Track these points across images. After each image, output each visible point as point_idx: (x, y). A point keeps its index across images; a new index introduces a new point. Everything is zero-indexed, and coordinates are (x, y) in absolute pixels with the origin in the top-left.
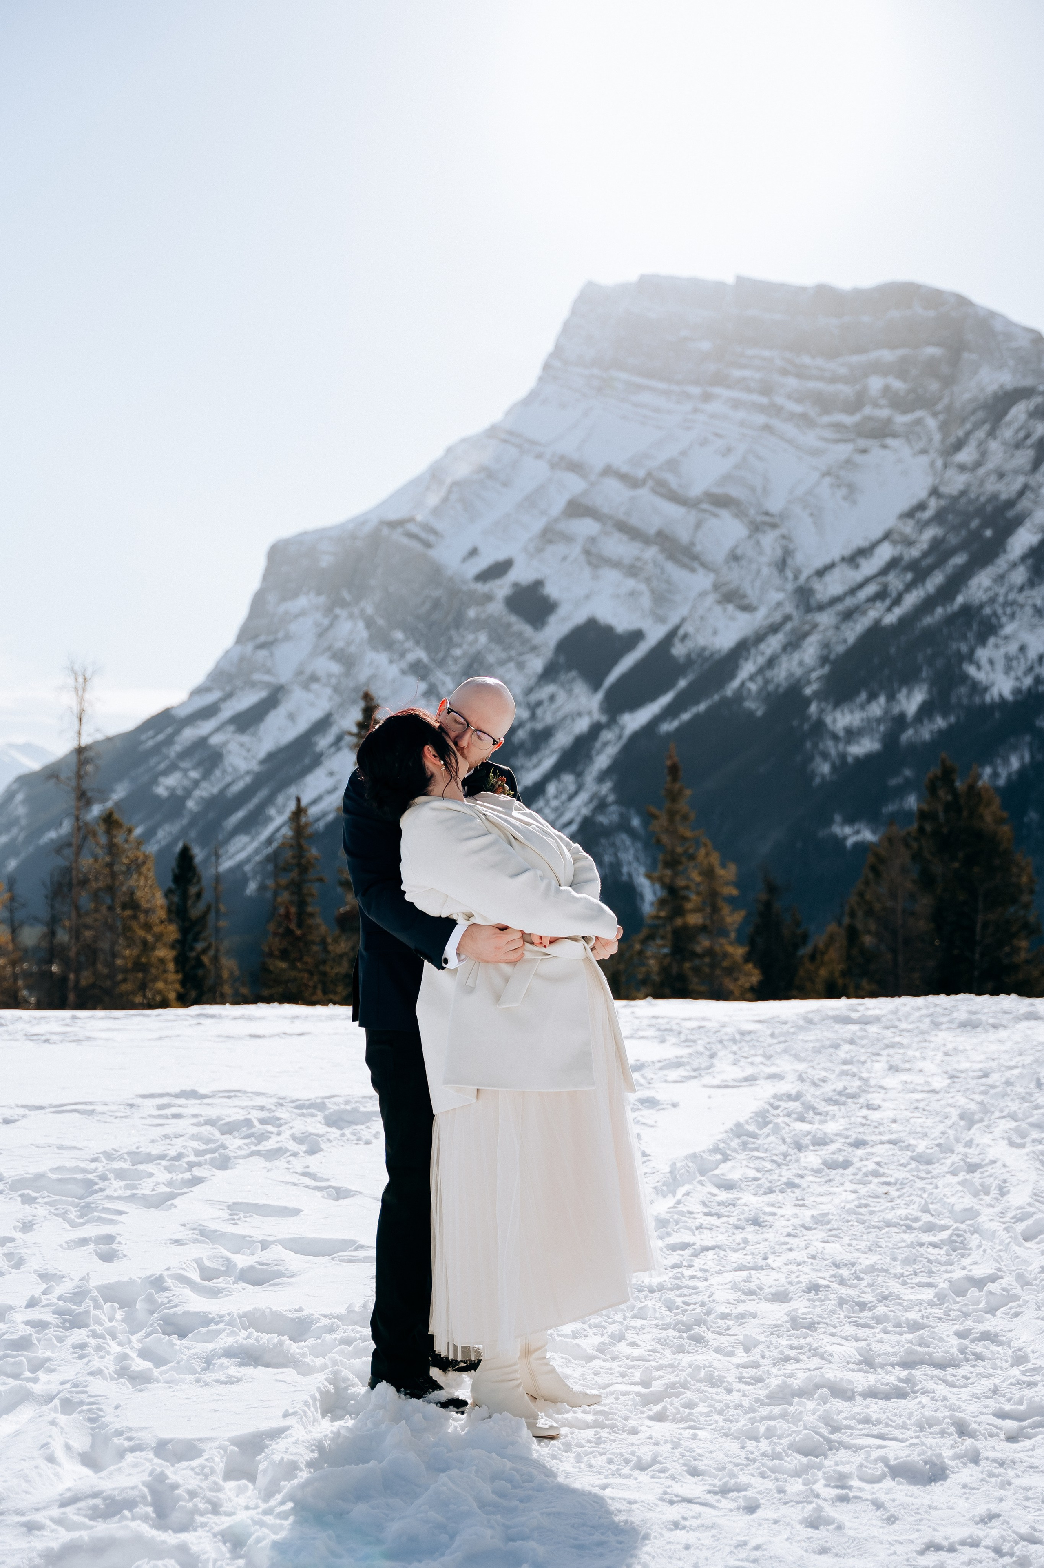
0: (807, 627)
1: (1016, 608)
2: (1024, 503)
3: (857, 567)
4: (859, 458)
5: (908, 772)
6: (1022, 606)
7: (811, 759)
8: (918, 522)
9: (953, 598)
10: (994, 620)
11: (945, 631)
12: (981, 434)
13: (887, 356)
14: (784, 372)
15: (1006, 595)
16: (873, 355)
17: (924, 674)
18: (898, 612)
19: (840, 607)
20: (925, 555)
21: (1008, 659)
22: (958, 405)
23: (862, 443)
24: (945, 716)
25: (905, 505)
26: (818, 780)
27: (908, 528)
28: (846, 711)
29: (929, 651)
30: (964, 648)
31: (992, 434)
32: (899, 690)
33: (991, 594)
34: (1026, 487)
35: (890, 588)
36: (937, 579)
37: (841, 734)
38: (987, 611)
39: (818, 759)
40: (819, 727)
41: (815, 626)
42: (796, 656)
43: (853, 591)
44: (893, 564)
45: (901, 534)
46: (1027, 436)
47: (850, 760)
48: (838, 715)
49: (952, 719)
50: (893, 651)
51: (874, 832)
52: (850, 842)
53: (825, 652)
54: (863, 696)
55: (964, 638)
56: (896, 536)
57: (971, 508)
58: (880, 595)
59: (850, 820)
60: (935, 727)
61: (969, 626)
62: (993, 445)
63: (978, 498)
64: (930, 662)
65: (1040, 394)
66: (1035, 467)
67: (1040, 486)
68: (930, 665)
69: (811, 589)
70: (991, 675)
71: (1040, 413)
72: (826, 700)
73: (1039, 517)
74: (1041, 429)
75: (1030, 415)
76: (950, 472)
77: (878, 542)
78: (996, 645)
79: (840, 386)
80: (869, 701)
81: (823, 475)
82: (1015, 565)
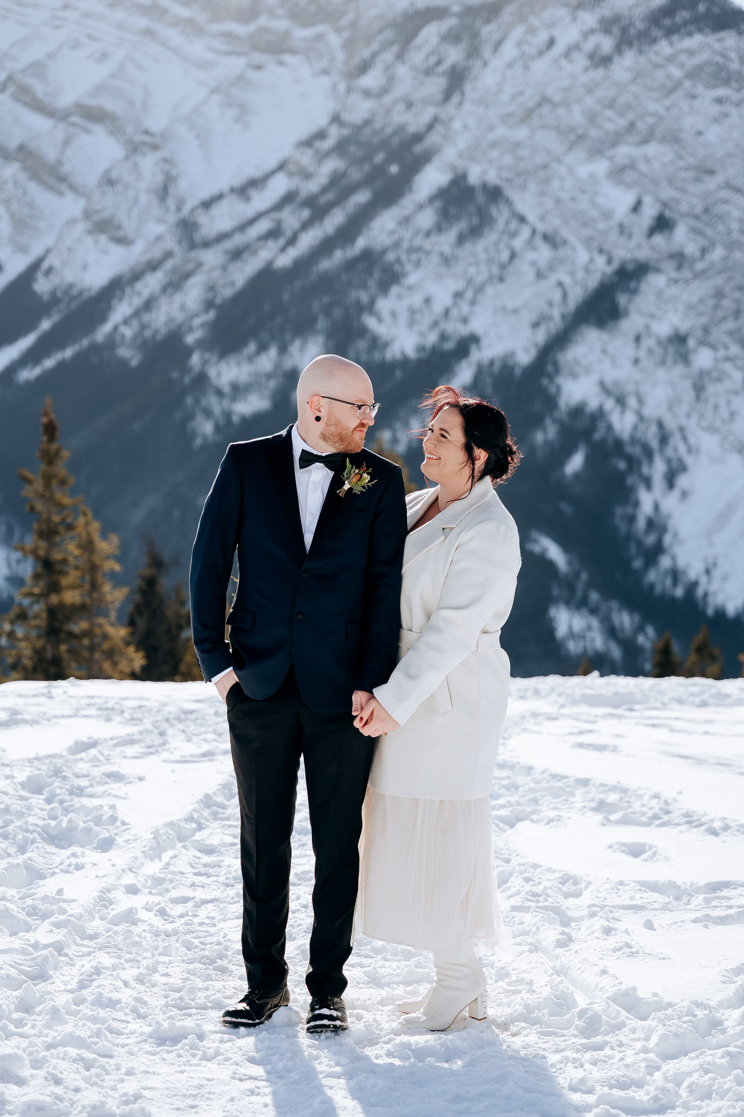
0: (190, 266)
1: (422, 255)
2: (433, 138)
3: (248, 199)
4: (253, 75)
6: (428, 253)
7: (192, 416)
8: (317, 152)
9: (354, 241)
10: (397, 268)
11: (344, 277)
12: (388, 56)
15: (411, 240)
17: (320, 326)
18: (293, 253)
19: (228, 245)
20: (325, 190)
21: (412, 312)
22: (364, 22)
23: (257, 57)
25: (304, 131)
26: (198, 442)
27: (306, 159)
28: (233, 364)
29: (326, 299)
30: (364, 297)
31: (400, 56)
32: (292, 342)
33: (395, 237)
34: (436, 119)
35: (285, 226)
36: (336, 220)
37: (227, 389)
38: (390, 257)
39: (200, 418)
40: (202, 381)
41: (199, 265)
42: (178, 299)
43: (243, 227)
44: (289, 199)
45: (297, 164)
46: (439, 62)
47: (235, 419)
48: (223, 367)
50: (286, 297)
53: (210, 295)
54: (252, 347)
55: (364, 285)
56: (291, 167)
57: (376, 140)
58: (274, 233)
61: (369, 271)
62: (402, 70)
63: (383, 129)
64: (327, 311)
65: (453, 15)
66: (447, 96)
67: (452, 119)
68: (327, 315)
69: (195, 223)
70: (393, 329)
71: (452, 37)
72: (210, 350)
73: (450, 154)
74: (454, 55)
75: (443, 39)
76: (354, 98)
77: (273, 173)
78: (399, 296)
80: (258, 353)
81: (212, 92)
82: (423, 206)
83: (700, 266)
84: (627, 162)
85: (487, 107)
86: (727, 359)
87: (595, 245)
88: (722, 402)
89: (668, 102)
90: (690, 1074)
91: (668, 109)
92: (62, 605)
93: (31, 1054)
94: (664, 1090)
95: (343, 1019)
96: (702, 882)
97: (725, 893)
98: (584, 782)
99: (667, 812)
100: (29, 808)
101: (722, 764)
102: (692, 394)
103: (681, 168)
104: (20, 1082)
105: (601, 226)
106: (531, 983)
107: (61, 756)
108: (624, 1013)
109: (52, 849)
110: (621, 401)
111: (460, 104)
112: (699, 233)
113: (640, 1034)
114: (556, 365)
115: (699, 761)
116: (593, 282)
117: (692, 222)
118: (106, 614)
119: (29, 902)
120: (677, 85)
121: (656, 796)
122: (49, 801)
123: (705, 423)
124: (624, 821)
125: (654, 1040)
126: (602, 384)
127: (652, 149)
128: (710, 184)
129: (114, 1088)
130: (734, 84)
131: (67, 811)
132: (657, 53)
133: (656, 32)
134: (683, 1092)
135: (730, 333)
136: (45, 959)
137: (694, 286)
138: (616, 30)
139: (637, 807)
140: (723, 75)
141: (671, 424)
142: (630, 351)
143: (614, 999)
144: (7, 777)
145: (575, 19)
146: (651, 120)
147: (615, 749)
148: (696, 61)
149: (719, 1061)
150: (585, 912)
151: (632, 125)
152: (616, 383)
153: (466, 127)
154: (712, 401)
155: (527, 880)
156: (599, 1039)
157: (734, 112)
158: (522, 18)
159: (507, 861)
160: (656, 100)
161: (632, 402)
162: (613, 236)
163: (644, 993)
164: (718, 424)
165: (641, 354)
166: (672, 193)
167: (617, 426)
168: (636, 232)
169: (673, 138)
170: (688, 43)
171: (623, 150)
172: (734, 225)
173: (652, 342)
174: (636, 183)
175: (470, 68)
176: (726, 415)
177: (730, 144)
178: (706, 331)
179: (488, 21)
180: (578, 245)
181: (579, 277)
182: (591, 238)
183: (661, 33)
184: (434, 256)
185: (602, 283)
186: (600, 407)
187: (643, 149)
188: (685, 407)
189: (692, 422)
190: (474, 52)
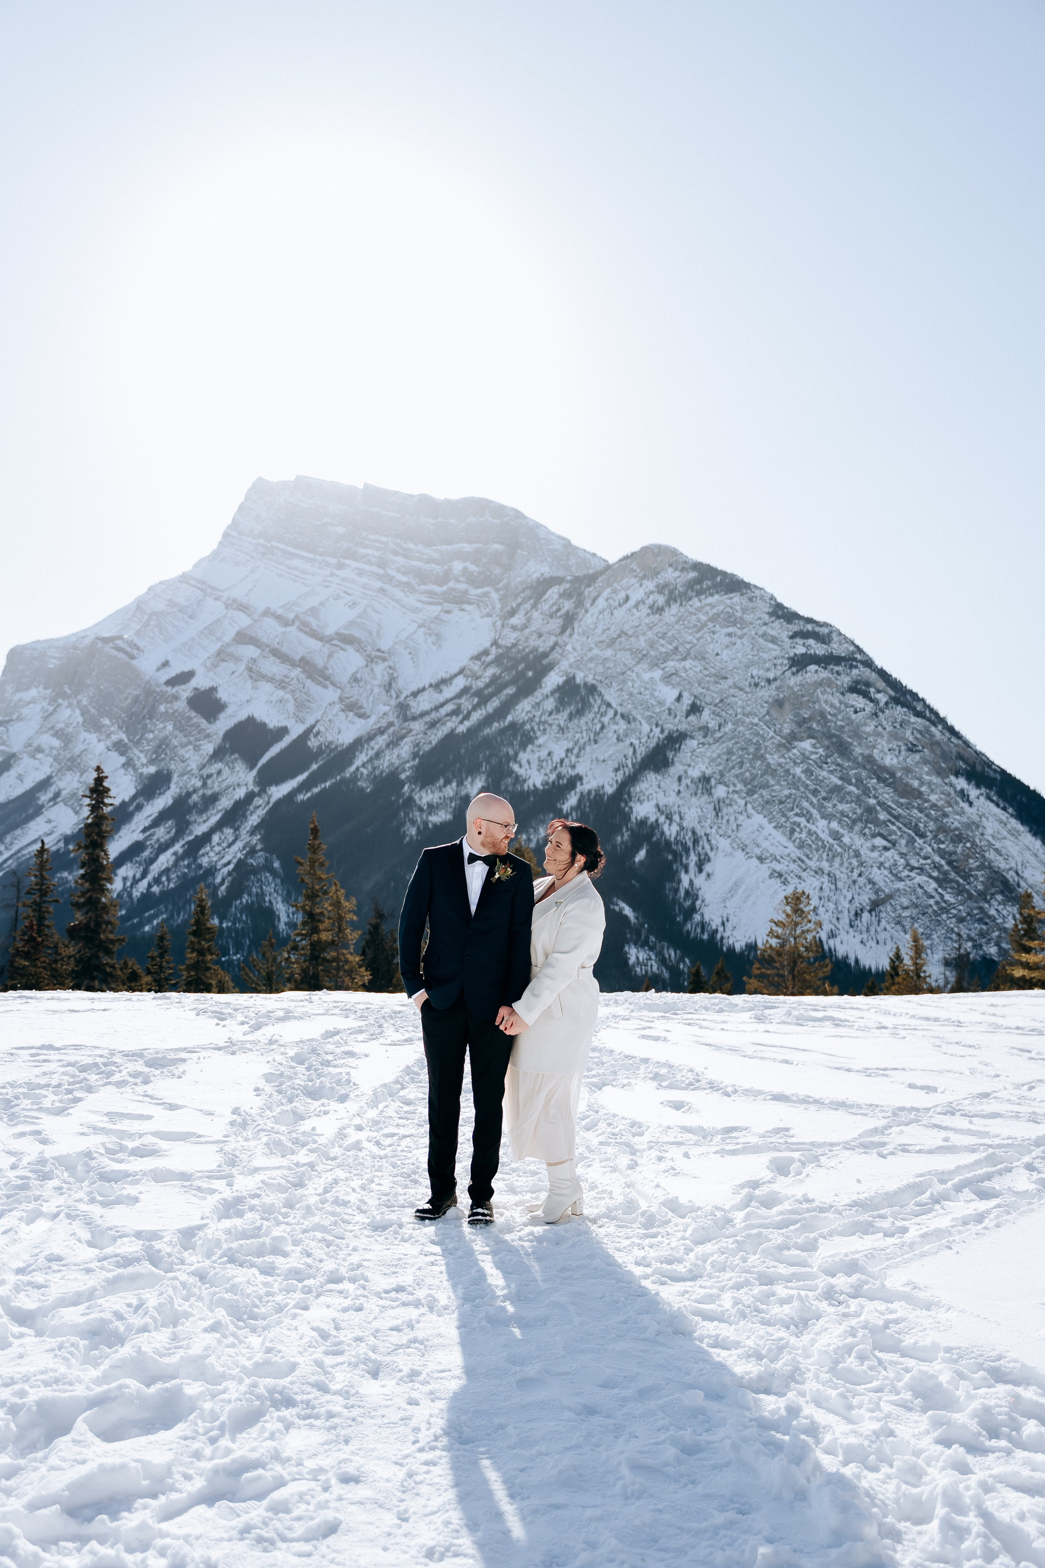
0: (404, 731)
1: (547, 726)
2: (554, 655)
3: (441, 691)
4: (444, 616)
6: (551, 725)
7: (403, 824)
8: (483, 663)
9: (506, 718)
10: (532, 734)
11: (498, 739)
12: (527, 606)
13: (467, 547)
14: (396, 553)
15: (541, 717)
16: (457, 546)
17: (483, 769)
18: (467, 724)
19: (427, 719)
20: (487, 686)
21: (540, 760)
22: (513, 585)
23: (447, 606)
25: (475, 651)
26: (407, 839)
27: (476, 667)
28: (429, 791)
29: (487, 753)
30: (511, 752)
31: (534, 606)
32: (465, 778)
33: (530, 715)
34: (556, 644)
35: (463, 707)
36: (494, 704)
37: (425, 807)
38: (527, 727)
39: (408, 824)
40: (410, 801)
41: (411, 730)
42: (396, 751)
43: (437, 708)
44: (465, 691)
45: (470, 670)
46: (558, 610)
47: (430, 826)
48: (423, 793)
50: (463, 751)
53: (416, 749)
54: (442, 781)
55: (511, 744)
56: (467, 672)
57: (519, 656)
58: (456, 712)
61: (515, 736)
62: (535, 614)
63: (524, 650)
64: (488, 760)
65: (567, 582)
66: (563, 631)
67: (566, 644)
68: (488, 762)
69: (408, 705)
70: (529, 771)
71: (567, 595)
72: (415, 783)
73: (564, 665)
74: (568, 605)
75: (561, 596)
76: (506, 631)
77: (456, 675)
78: (532, 751)
79: (434, 565)
80: (445, 785)
81: (419, 627)
82: (547, 696)
83: (718, 735)
84: (673, 671)
85: (587, 637)
86: (734, 792)
87: (654, 722)
88: (732, 818)
89: (698, 635)
90: (712, 1255)
91: (698, 640)
92: (319, 941)
93: (292, 1236)
94: (696, 1265)
95: (491, 1216)
96: (720, 1126)
97: (735, 1134)
98: (646, 1061)
99: (698, 1081)
100: (296, 1074)
101: (733, 1050)
102: (714, 813)
103: (706, 676)
104: (285, 1255)
105: (657, 710)
106: (611, 1193)
107: (317, 1040)
108: (670, 1213)
109: (309, 1100)
110: (669, 817)
111: (571, 635)
112: (718, 715)
113: (680, 1228)
114: (629, 794)
115: (718, 1048)
116: (652, 745)
117: (713, 708)
118: (348, 948)
119: (294, 1135)
120: (704, 625)
121: (691, 1070)
122: (308, 1069)
123: (721, 832)
124: (671, 1087)
125: (689, 1232)
126: (657, 806)
127: (688, 664)
128: (725, 685)
129: (344, 1260)
130: (738, 625)
131: (319, 1076)
132: (691, 606)
133: (690, 593)
134: (708, 1266)
135: (737, 776)
136: (303, 1173)
137: (714, 747)
138: (667, 593)
139: (679, 1077)
140: (732, 619)
141: (700, 832)
142: (675, 787)
143: (664, 1204)
144: (282, 1054)
145: (641, 585)
146: (688, 646)
147: (665, 1039)
148: (715, 611)
149: (730, 1246)
150: (646, 1146)
151: (676, 648)
152: (666, 806)
153: (574, 649)
154: (726, 818)
155: (609, 1125)
156: (654, 1230)
157: (739, 641)
158: (609, 585)
159: (597, 1112)
160: (690, 634)
161: (676, 818)
162: (665, 715)
163: (683, 1200)
164: (730, 832)
165: (682, 789)
166: (700, 690)
167: (667, 833)
168: (678, 714)
169: (701, 657)
170: (710, 600)
171: (671, 664)
172: (739, 710)
173: (689, 781)
174: (679, 684)
175: (577, 614)
176: (734, 827)
177: (736, 661)
178: (722, 774)
179: (589, 586)
180: (643, 721)
181: (643, 740)
182: (652, 717)
183: (694, 594)
184: (554, 727)
185: (658, 744)
186: (657, 820)
187: (683, 663)
188: (709, 821)
189: (714, 830)
190: (580, 604)
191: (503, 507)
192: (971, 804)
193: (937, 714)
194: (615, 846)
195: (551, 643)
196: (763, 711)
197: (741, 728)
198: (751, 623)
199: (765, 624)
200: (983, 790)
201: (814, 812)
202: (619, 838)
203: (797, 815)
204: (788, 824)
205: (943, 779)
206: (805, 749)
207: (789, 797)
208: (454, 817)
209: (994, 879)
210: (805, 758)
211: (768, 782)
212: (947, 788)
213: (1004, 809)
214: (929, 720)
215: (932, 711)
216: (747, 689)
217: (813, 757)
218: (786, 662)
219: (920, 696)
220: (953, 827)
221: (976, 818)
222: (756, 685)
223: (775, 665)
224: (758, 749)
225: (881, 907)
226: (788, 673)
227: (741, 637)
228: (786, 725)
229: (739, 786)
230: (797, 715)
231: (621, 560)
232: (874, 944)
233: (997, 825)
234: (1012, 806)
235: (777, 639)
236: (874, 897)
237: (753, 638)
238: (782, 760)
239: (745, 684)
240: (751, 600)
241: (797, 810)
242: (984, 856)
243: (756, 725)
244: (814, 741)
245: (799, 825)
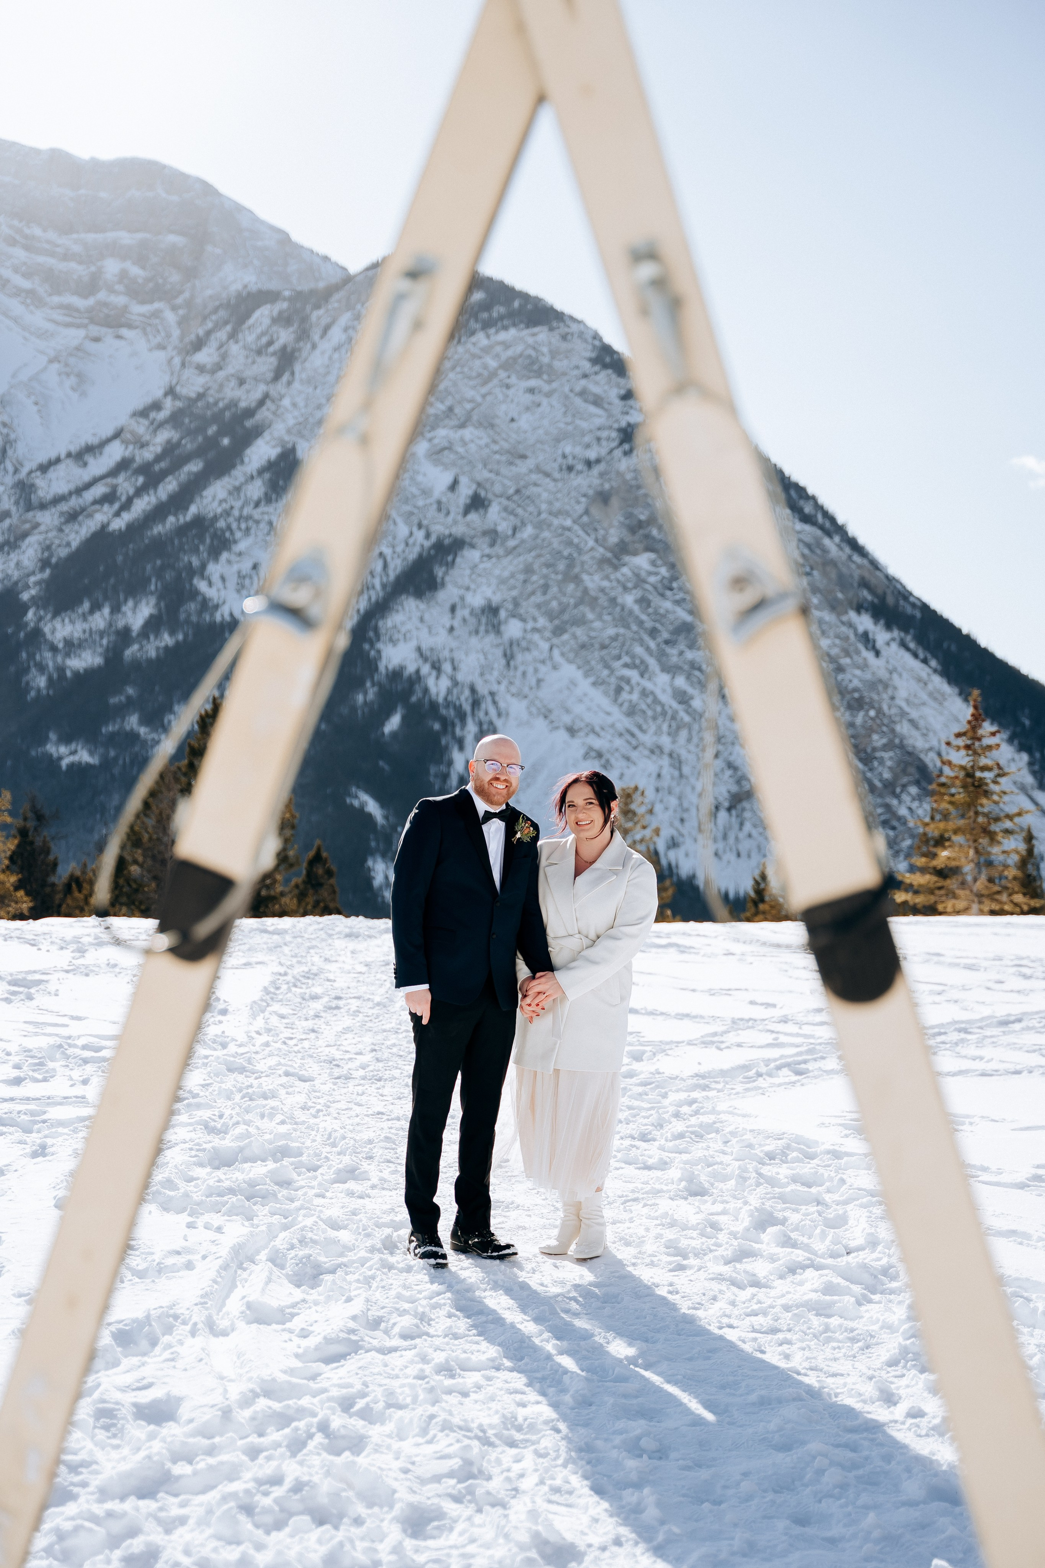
0: (27, 526)
1: (250, 523)
2: (263, 414)
3: (85, 464)
4: (91, 346)
5: (130, 691)
6: (257, 522)
7: (27, 670)
8: (152, 423)
9: (187, 509)
10: (227, 534)
11: (176, 542)
12: (222, 335)
13: (126, 238)
14: (12, 242)
15: (242, 508)
16: (111, 235)
17: (153, 587)
18: (127, 517)
19: (64, 507)
20: (158, 459)
21: (241, 576)
22: (199, 300)
23: (95, 330)
24: (172, 633)
25: (139, 403)
26: (33, 694)
27: (141, 428)
28: (67, 620)
29: (159, 562)
30: (195, 562)
31: (233, 336)
32: (126, 601)
33: (225, 506)
34: (266, 396)
35: (120, 490)
36: (169, 487)
37: (61, 645)
38: (221, 524)
39: (34, 672)
40: (36, 635)
41: (37, 525)
42: (14, 557)
43: (79, 491)
44: (123, 465)
45: (132, 433)
46: (270, 343)
47: (69, 674)
48: (58, 624)
49: (180, 637)
50: (120, 559)
51: (91, 753)
52: (64, 763)
53: (46, 554)
54: (86, 605)
55: (196, 551)
56: (127, 436)
57: (209, 413)
58: (109, 498)
59: (66, 739)
60: (163, 644)
61: (201, 538)
62: (234, 348)
63: (216, 403)
64: (159, 573)
65: (284, 299)
66: (277, 376)
67: (282, 397)
68: (159, 577)
69: (33, 485)
70: (223, 593)
71: (283, 320)
72: (45, 608)
73: (279, 429)
74: (285, 336)
75: (275, 321)
76: (188, 373)
77: (109, 440)
78: (229, 562)
79: (73, 265)
80: (92, 611)
81: (51, 361)
82: (252, 477)
83: (511, 543)
84: (446, 445)
85: (316, 388)
86: (535, 630)
87: (416, 522)
88: (530, 670)
89: (484, 390)
91: (484, 396)
102: (503, 662)
103: (496, 453)
105: (420, 503)
110: (437, 667)
111: (289, 383)
112: (512, 513)
114: (376, 630)
116: (412, 555)
117: (505, 502)
120: (493, 374)
123: (514, 690)
126: (419, 649)
127: (468, 433)
128: (522, 467)
130: (545, 377)
132: (474, 344)
133: (473, 324)
135: (539, 606)
137: (505, 561)
140: (535, 367)
141: (483, 689)
142: (446, 621)
146: (468, 406)
148: (510, 353)
151: (451, 409)
152: (432, 649)
153: (294, 405)
154: (521, 669)
157: (545, 401)
158: (349, 307)
160: (474, 388)
161: (447, 667)
162: (432, 512)
164: (526, 690)
165: (456, 623)
166: (486, 474)
167: (433, 690)
168: (453, 509)
169: (488, 424)
170: (503, 336)
171: (442, 432)
172: (544, 507)
173: (466, 613)
174: (454, 464)
175: (300, 350)
176: (533, 682)
177: (541, 432)
178: (516, 603)
179: (317, 307)
180: (399, 520)
181: (399, 549)
182: (411, 514)
183: (478, 326)
184: (262, 525)
185: (420, 556)
186: (418, 671)
187: (461, 432)
188: (496, 673)
189: (502, 687)
190: (303, 335)
191: (185, 177)
192: (877, 653)
193: (832, 520)
194: (354, 709)
195: (257, 395)
196: (580, 509)
197: (546, 534)
198: (564, 374)
199: (585, 376)
200: (896, 633)
201: (652, 663)
202: (360, 698)
203: (626, 665)
204: (613, 680)
205: (839, 615)
206: (639, 568)
207: (614, 639)
208: (107, 661)
209: (907, 764)
210: (640, 581)
211: (584, 616)
212: (844, 629)
213: (925, 661)
214: (822, 528)
215: (826, 514)
216: (557, 475)
217: (652, 579)
218: (614, 434)
219: (811, 491)
220: (851, 686)
221: (883, 674)
222: (570, 469)
223: (599, 439)
224: (571, 566)
225: (745, 804)
226: (618, 453)
227: (548, 395)
228: (612, 531)
229: (542, 622)
230: (629, 516)
231: (368, 269)
232: (732, 857)
233: (914, 686)
234: (935, 656)
235: (602, 399)
236: (734, 789)
237: (567, 397)
238: (605, 584)
239: (552, 467)
240: (564, 338)
241: (626, 659)
242: (893, 731)
243: (569, 529)
244: (652, 556)
245: (628, 681)
